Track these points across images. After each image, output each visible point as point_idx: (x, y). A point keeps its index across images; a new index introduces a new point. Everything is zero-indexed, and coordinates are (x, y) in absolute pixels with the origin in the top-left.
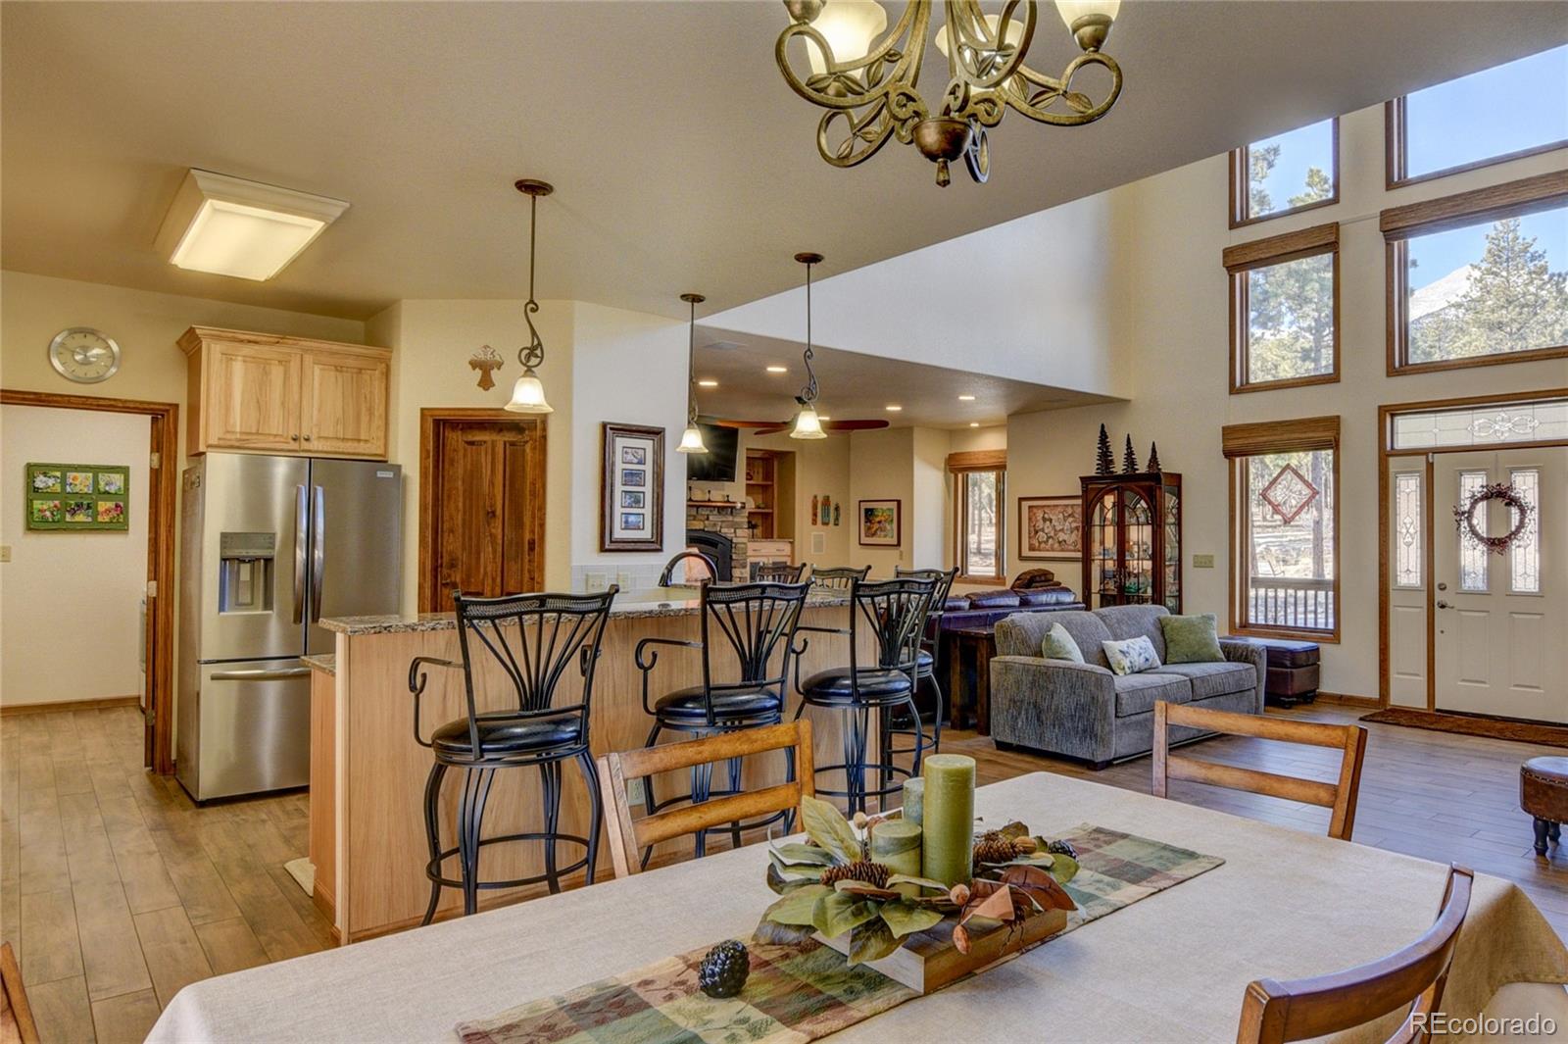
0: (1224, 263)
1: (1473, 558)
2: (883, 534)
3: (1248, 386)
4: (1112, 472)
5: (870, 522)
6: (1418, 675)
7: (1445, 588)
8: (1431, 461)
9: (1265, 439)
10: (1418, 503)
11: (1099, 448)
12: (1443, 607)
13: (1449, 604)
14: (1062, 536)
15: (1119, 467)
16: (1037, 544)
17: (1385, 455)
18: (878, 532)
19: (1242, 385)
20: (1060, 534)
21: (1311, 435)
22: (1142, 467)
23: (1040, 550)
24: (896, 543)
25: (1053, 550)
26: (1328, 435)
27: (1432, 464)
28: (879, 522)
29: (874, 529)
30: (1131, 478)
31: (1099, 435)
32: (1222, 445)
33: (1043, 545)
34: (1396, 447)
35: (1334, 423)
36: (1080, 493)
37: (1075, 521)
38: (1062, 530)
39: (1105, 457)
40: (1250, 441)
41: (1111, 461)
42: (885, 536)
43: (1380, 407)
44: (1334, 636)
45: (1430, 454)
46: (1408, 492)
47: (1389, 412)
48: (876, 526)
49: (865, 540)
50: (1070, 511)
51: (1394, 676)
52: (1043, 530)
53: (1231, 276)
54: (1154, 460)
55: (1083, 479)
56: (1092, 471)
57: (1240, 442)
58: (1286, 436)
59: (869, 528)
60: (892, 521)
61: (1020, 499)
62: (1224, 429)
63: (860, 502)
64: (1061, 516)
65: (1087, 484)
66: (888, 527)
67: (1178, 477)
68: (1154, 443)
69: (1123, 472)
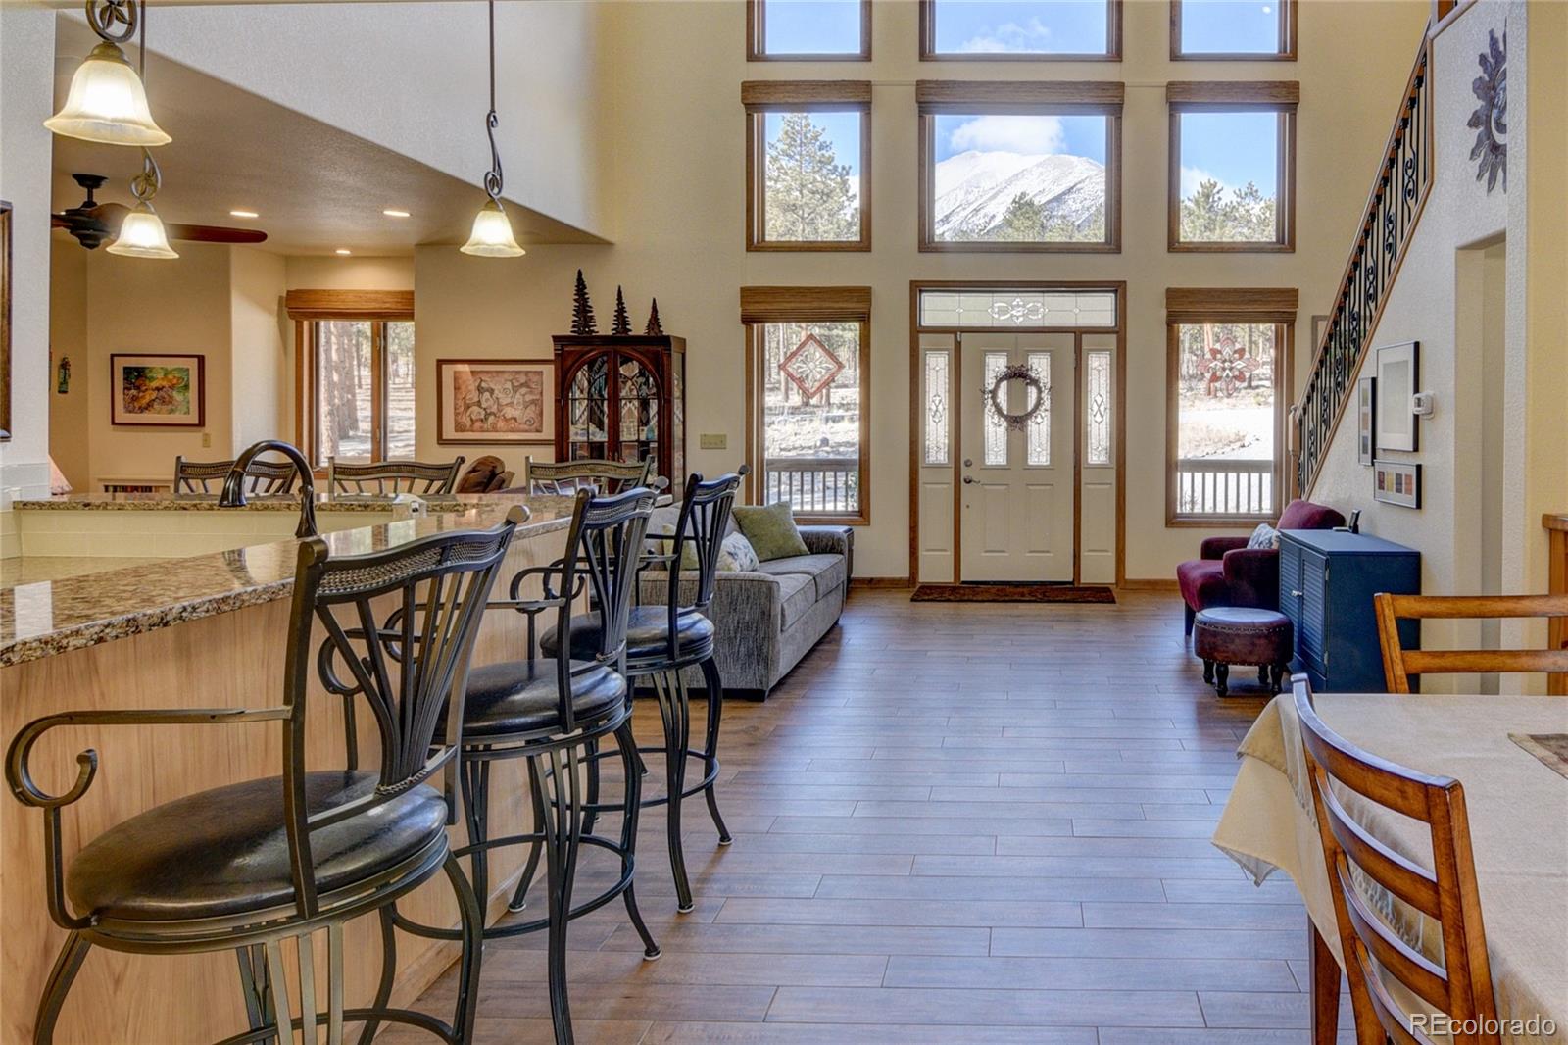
0: (743, 97)
1: (995, 432)
2: (164, 407)
3: (764, 244)
4: (593, 332)
5: (137, 388)
6: (945, 550)
7: (971, 463)
8: (959, 339)
9: (793, 305)
10: (947, 381)
11: (575, 300)
12: (970, 482)
13: (974, 478)
14: (509, 412)
15: (604, 325)
16: (469, 423)
17: (916, 330)
18: (156, 406)
19: (758, 242)
20: (508, 408)
21: (844, 305)
22: (638, 327)
23: (473, 430)
24: (192, 420)
25: (498, 429)
26: (860, 307)
27: (960, 343)
28: (158, 389)
29: (145, 402)
30: (621, 343)
31: (575, 282)
32: (740, 309)
33: (478, 425)
34: (923, 324)
35: (864, 294)
36: (552, 357)
37: (531, 393)
38: (511, 404)
39: (583, 310)
40: (776, 306)
41: (592, 317)
42: (171, 410)
43: (912, 283)
44: (862, 515)
45: (958, 333)
46: (937, 368)
47: (918, 288)
48: (151, 394)
49: (122, 416)
50: (523, 379)
51: (922, 553)
52: (479, 404)
53: (748, 115)
54: (654, 320)
55: (556, 339)
56: (567, 330)
57: (763, 307)
58: (816, 304)
59: (133, 398)
60: (187, 387)
61: (440, 362)
62: (743, 290)
63: (112, 356)
64: (508, 385)
65: (562, 346)
66: (178, 396)
67: (683, 342)
68: (654, 300)
69: (610, 333)
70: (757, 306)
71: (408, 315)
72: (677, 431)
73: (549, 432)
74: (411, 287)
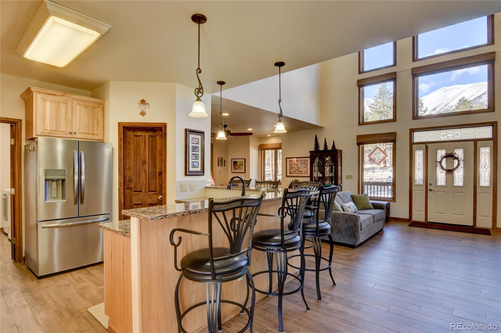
0: (357, 84)
1: (441, 175)
2: (240, 169)
3: (364, 123)
4: (319, 150)
5: (235, 165)
6: (422, 211)
7: (432, 185)
8: (427, 145)
9: (371, 139)
10: (423, 159)
11: (315, 142)
12: (431, 190)
13: (433, 189)
15: (322, 148)
16: (292, 172)
17: (412, 144)
18: (238, 169)
19: (362, 122)
20: (300, 169)
21: (387, 138)
22: (330, 148)
23: (293, 174)
24: (244, 172)
25: (298, 174)
26: (393, 138)
27: (428, 147)
28: (238, 165)
29: (236, 168)
30: (326, 152)
31: (315, 138)
32: (356, 141)
33: (294, 172)
34: (414, 142)
35: (394, 134)
36: (309, 156)
37: (305, 165)
38: (301, 168)
39: (317, 145)
40: (366, 140)
41: (319, 146)
42: (240, 170)
43: (410, 129)
44: (394, 199)
45: (427, 144)
46: (419, 156)
47: (412, 131)
48: (237, 167)
49: (233, 171)
50: (303, 162)
51: (414, 212)
52: (294, 168)
53: (359, 88)
54: (334, 146)
55: (310, 152)
56: (313, 149)
57: (363, 140)
59: (235, 167)
60: (243, 165)
61: (287, 158)
62: (357, 136)
63: (232, 159)
64: (300, 163)
65: (312, 153)
66: (241, 167)
67: (341, 151)
68: (334, 141)
69: (323, 150)
70: (361, 140)
71: (280, 148)
72: (339, 174)
73: (309, 175)
74: (281, 142)
